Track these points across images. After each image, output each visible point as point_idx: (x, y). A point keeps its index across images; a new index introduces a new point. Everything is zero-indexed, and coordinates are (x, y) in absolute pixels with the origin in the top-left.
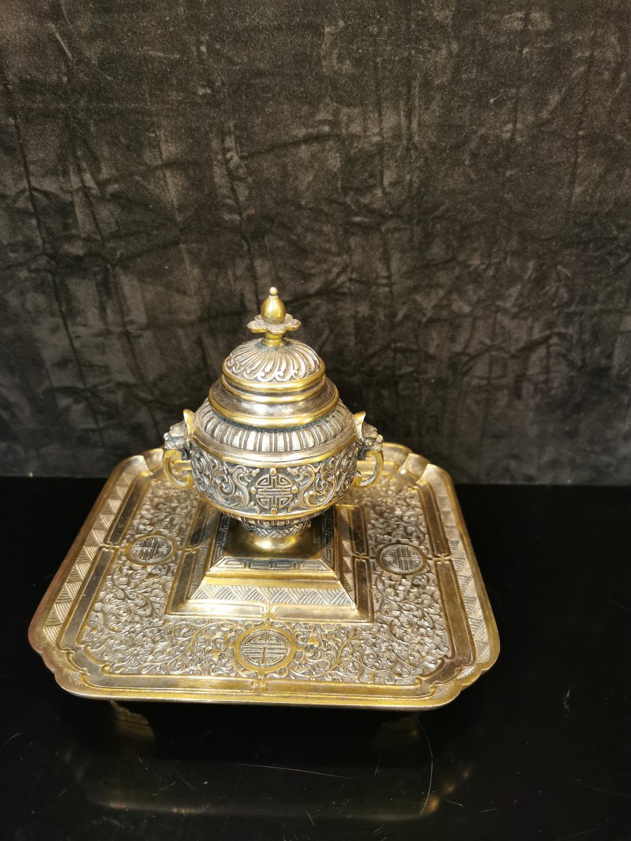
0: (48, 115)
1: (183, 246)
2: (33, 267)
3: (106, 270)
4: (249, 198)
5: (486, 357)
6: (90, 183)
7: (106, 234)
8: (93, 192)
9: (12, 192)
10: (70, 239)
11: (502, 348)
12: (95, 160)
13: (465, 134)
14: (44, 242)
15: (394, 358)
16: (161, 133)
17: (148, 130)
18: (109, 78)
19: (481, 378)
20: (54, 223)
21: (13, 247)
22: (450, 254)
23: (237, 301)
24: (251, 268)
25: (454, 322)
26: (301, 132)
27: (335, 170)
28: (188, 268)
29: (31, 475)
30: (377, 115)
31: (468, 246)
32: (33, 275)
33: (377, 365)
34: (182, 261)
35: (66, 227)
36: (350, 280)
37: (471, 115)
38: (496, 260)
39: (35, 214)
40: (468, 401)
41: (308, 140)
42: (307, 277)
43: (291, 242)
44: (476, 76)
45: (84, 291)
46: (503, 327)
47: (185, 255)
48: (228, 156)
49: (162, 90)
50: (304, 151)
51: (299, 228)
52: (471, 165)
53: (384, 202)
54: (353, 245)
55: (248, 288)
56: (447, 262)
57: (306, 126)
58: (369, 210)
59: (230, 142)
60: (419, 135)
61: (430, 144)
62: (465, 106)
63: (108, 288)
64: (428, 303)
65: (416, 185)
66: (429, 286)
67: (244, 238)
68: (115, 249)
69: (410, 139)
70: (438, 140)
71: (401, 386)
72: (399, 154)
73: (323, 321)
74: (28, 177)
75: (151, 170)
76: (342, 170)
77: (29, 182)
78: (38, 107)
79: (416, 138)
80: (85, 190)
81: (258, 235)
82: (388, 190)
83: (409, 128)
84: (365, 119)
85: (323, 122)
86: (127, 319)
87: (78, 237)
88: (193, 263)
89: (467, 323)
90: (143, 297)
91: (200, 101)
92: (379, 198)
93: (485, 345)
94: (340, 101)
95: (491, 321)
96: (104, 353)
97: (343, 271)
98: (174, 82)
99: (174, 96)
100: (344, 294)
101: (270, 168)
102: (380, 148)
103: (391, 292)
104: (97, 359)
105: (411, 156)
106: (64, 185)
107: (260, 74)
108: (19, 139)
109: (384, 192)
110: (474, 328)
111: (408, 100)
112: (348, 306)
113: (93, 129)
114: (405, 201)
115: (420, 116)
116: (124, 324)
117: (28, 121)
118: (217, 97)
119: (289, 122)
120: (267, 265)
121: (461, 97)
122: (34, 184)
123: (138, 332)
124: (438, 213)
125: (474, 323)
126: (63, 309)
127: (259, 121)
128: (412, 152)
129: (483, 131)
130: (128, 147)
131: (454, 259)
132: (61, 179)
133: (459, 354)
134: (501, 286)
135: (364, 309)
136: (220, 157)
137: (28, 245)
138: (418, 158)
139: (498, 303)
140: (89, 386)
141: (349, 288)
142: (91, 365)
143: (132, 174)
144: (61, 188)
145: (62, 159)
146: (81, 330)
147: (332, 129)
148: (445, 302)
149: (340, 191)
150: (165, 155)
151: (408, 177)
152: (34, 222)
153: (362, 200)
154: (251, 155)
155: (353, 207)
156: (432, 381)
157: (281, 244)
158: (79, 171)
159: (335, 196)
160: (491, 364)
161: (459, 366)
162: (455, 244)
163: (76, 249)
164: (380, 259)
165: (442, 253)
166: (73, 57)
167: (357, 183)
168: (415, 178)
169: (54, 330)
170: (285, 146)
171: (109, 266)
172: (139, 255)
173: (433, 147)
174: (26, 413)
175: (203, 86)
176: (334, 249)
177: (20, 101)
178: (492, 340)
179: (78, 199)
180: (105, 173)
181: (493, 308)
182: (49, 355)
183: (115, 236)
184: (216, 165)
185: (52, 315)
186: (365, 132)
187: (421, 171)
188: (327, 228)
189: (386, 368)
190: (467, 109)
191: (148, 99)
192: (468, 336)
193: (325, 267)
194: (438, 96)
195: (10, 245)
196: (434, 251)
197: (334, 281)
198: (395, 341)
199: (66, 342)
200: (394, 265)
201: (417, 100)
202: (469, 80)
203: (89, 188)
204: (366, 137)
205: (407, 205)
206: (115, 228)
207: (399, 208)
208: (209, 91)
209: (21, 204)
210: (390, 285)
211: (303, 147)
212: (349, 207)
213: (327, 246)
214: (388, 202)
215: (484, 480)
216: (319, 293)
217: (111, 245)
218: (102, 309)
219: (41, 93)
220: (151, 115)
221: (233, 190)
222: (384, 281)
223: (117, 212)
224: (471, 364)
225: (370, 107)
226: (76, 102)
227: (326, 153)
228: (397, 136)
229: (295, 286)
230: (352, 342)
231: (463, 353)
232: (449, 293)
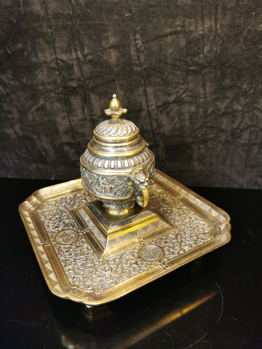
0: (64, 27)
1: (117, 82)
2: (57, 92)
3: (85, 93)
4: (145, 60)
5: (248, 131)
6: (80, 56)
7: (86, 77)
8: (81, 60)
9: (49, 60)
10: (71, 80)
11: (256, 126)
12: (82, 46)
13: (241, 29)
14: (61, 81)
15: (206, 131)
16: (110, 33)
17: (104, 32)
18: (89, 11)
19: (245, 140)
20: (65, 73)
21: (49, 83)
22: (233, 83)
23: (139, 105)
24: (145, 91)
25: (233, 114)
26: (168, 30)
27: (183, 46)
28: (119, 91)
29: (53, 179)
30: (201, 22)
31: (242, 79)
32: (57, 95)
33: (199, 134)
34: (116, 88)
35: (70, 75)
36: (188, 96)
37: (244, 20)
38: (254, 86)
39: (58, 70)
40: (239, 150)
41: (171, 34)
42: (169, 95)
43: (162, 79)
44: (247, 3)
45: (76, 101)
46: (257, 117)
47: (118, 86)
48: (137, 42)
49: (110, 15)
50: (169, 39)
51: (166, 73)
52: (243, 43)
53: (204, 60)
54: (189, 80)
55: (143, 100)
56: (232, 87)
57: (171, 27)
58: (197, 64)
59: (138, 36)
60: (220, 30)
61: (225, 34)
62: (241, 17)
63: (86, 100)
64: (222, 106)
65: (218, 52)
66: (223, 98)
67: (142, 78)
68: (89, 84)
69: (216, 32)
70: (229, 32)
71: (209, 143)
72: (211, 38)
73: (175, 114)
74: (55, 54)
75: (105, 49)
76: (186, 46)
77: (56, 56)
78: (60, 24)
79: (219, 32)
80: (78, 59)
81: (148, 76)
82: (206, 54)
83: (216, 27)
84: (196, 24)
85: (178, 26)
86: (93, 113)
87: (74, 79)
88: (120, 89)
89: (240, 115)
90: (100, 104)
91: (125, 18)
92: (202, 58)
93: (249, 125)
94: (186, 16)
95: (251, 113)
96: (83, 128)
97: (185, 92)
98: (116, 11)
99: (116, 17)
100: (185, 102)
101: (154, 47)
102: (203, 36)
103: (205, 101)
104: (81, 130)
105: (217, 39)
106: (69, 57)
107: (152, 6)
108: (52, 38)
109: (204, 55)
110: (243, 117)
111: (216, 15)
112: (186, 107)
113: (82, 32)
114: (214, 59)
115: (221, 22)
116: (91, 116)
117: (56, 30)
118: (133, 17)
119: (163, 27)
120: (152, 90)
121: (240, 13)
122: (58, 57)
123: (97, 119)
124: (228, 64)
125: (243, 114)
126: (68, 109)
127: (150, 26)
128: (217, 38)
129: (249, 27)
130: (96, 40)
131: (235, 85)
132: (69, 55)
133: (235, 129)
134: (257, 98)
135: (193, 109)
136: (133, 43)
137: (55, 83)
138: (220, 40)
139: (255, 105)
140: (77, 142)
141: (187, 100)
142: (78, 133)
143: (97, 51)
144: (69, 58)
145: (69, 46)
146: (75, 118)
147: (182, 28)
148: (230, 105)
149: (184, 55)
150: (111, 42)
151: (215, 49)
152: (57, 73)
153: (194, 59)
154: (147, 42)
155: (190, 63)
156: (223, 141)
157: (158, 80)
158: (76, 51)
159: (182, 58)
160: (250, 134)
161: (235, 134)
162: (236, 78)
163: (74, 84)
164: (201, 86)
165: (230, 83)
166: (75, 3)
167: (192, 52)
168: (218, 49)
169: (64, 118)
170: (161, 37)
171: (86, 91)
172: (99, 86)
173: (226, 36)
174: (52, 153)
175: (127, 13)
176: (181, 82)
177: (53, 22)
178: (252, 122)
179: (75, 62)
180: (86, 51)
181: (252, 108)
182: (62, 129)
183: (89, 78)
184: (132, 46)
185: (63, 112)
186: (196, 29)
187: (221, 46)
188: (178, 73)
189: (202, 135)
190: (242, 18)
191: (105, 19)
192: (240, 120)
193: (177, 90)
194: (229, 13)
195: (48, 83)
196: (226, 82)
197: (181, 96)
198: (206, 123)
199: (68, 123)
200: (208, 89)
201: (220, 15)
202: (243, 5)
203: (80, 58)
204: (197, 31)
205: (214, 62)
206: (89, 74)
207: (211, 62)
208: (130, 14)
209: (53, 65)
210: (205, 98)
211: (169, 37)
212: (188, 63)
213: (178, 80)
214: (206, 60)
215: (245, 186)
216: (174, 102)
217: (88, 82)
218: (83, 109)
219: (62, 18)
220: (106, 26)
221: (138, 57)
222: (203, 96)
223: (91, 67)
224: (242, 133)
225: (199, 19)
226: (76, 22)
227: (179, 39)
228: (210, 31)
229: (163, 99)
230: (187, 123)
231: (237, 128)
232: (232, 101)
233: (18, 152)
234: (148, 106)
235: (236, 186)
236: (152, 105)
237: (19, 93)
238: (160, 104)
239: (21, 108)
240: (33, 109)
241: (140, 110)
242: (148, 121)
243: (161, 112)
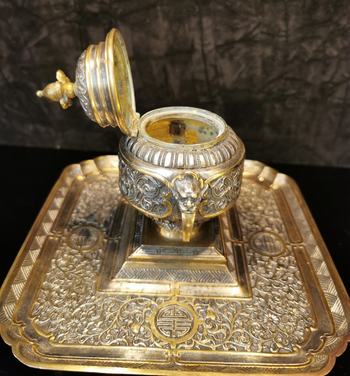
1: (159, 8)
2: (68, 18)
3: (111, 22)
5: (344, 86)
10: (91, 2)
14: (75, 4)
15: (285, 84)
19: (339, 99)
21: (57, 6)
22: (328, 16)
23: (189, 44)
24: (200, 23)
28: (161, 22)
29: (59, 147)
31: (340, 12)
32: (68, 24)
33: (274, 88)
34: (157, 17)
36: (262, 33)
40: (330, 113)
42: (234, 29)
45: (97, 34)
47: (160, 14)
54: (265, 10)
55: (197, 36)
56: (325, 22)
64: (310, 49)
66: (312, 38)
67: (197, 4)
68: (117, 9)
71: (287, 102)
73: (242, 58)
88: (164, 19)
89: (334, 63)
90: (132, 40)
93: (345, 77)
97: (258, 26)
100: (256, 42)
103: (287, 41)
110: (339, 66)
112: (258, 49)
120: (210, 22)
125: (339, 62)
131: (330, 20)
133: (327, 83)
135: (269, 52)
137: (65, 5)
141: (260, 38)
148: (321, 48)
156: (308, 100)
157: (220, 7)
160: (347, 90)
161: (326, 90)
162: (332, 10)
163: (94, 8)
164: (282, 19)
165: (323, 16)
171: (113, 20)
172: (132, 13)
176: (253, 11)
189: (279, 90)
192: (334, 71)
193: (246, 23)
195: (55, 5)
196: (318, 15)
197: (251, 33)
198: (286, 73)
200: (291, 23)
210: (287, 36)
213: (249, 9)
215: (334, 164)
216: (242, 40)
222: (283, 34)
224: (334, 89)
229: (226, 36)
230: (259, 72)
231: (330, 82)
232: (325, 42)
233: (7, 107)
234: (203, 45)
235: (321, 163)
236: (209, 44)
237: (11, 20)
238: (220, 42)
239: (14, 42)
240: (32, 44)
241: (191, 50)
242: (202, 67)
243: (222, 55)
